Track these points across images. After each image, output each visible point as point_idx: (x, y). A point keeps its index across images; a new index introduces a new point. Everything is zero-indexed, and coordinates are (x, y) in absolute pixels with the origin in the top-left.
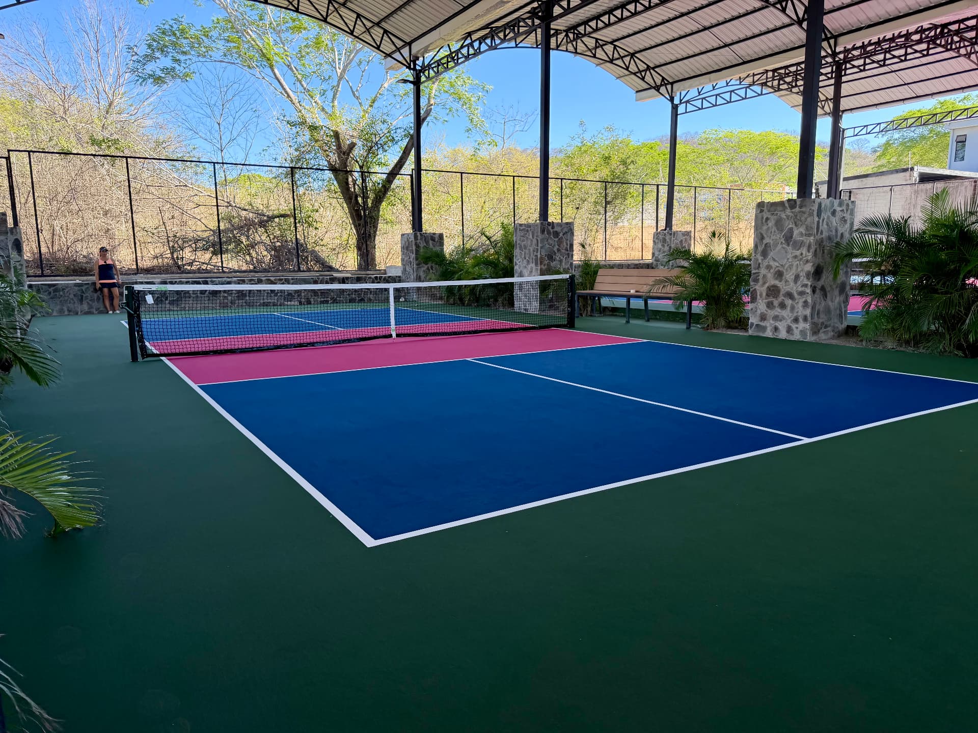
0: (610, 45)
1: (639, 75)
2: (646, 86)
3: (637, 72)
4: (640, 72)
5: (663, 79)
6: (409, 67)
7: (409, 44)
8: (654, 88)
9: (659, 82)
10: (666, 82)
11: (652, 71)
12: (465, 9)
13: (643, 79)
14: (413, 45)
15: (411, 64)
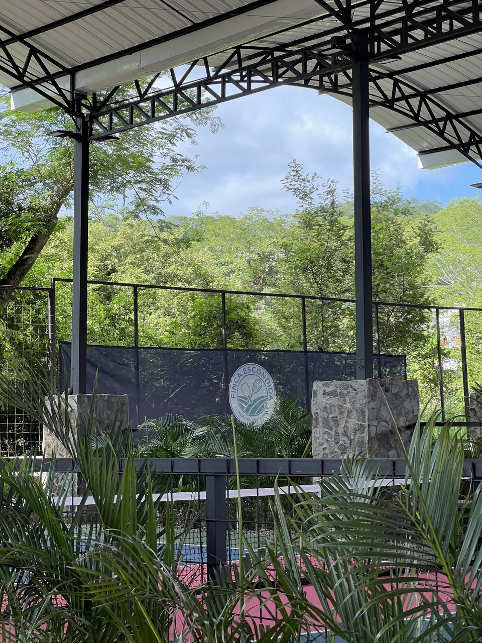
0: (387, 79)
1: (433, 126)
2: (445, 144)
3: (430, 122)
4: (435, 121)
5: (473, 134)
6: (70, 111)
7: (72, 72)
8: (457, 147)
9: (465, 138)
10: (477, 139)
11: (454, 120)
12: (196, 27)
13: (441, 133)
14: (80, 75)
15: (72, 106)
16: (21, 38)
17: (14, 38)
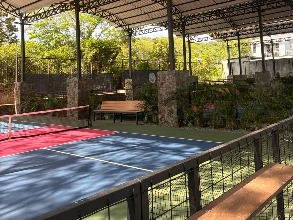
16: (121, 20)
17: (120, 20)
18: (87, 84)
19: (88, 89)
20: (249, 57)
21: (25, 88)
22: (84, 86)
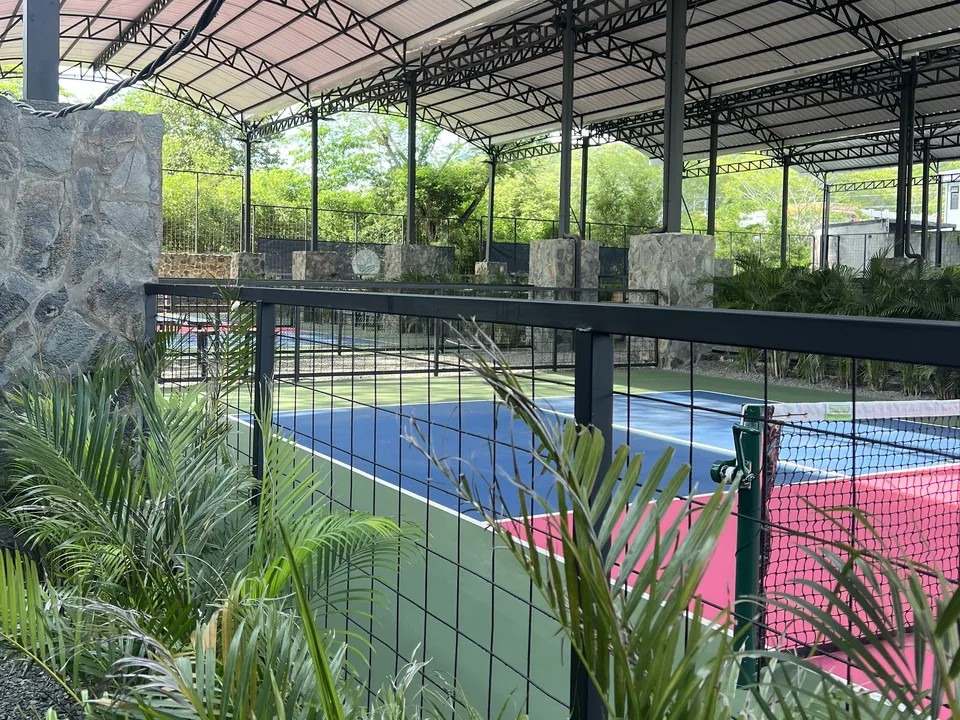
7: (490, 137)
18: (324, 262)
19: (327, 271)
20: (884, 220)
21: (246, 264)
22: (319, 265)
